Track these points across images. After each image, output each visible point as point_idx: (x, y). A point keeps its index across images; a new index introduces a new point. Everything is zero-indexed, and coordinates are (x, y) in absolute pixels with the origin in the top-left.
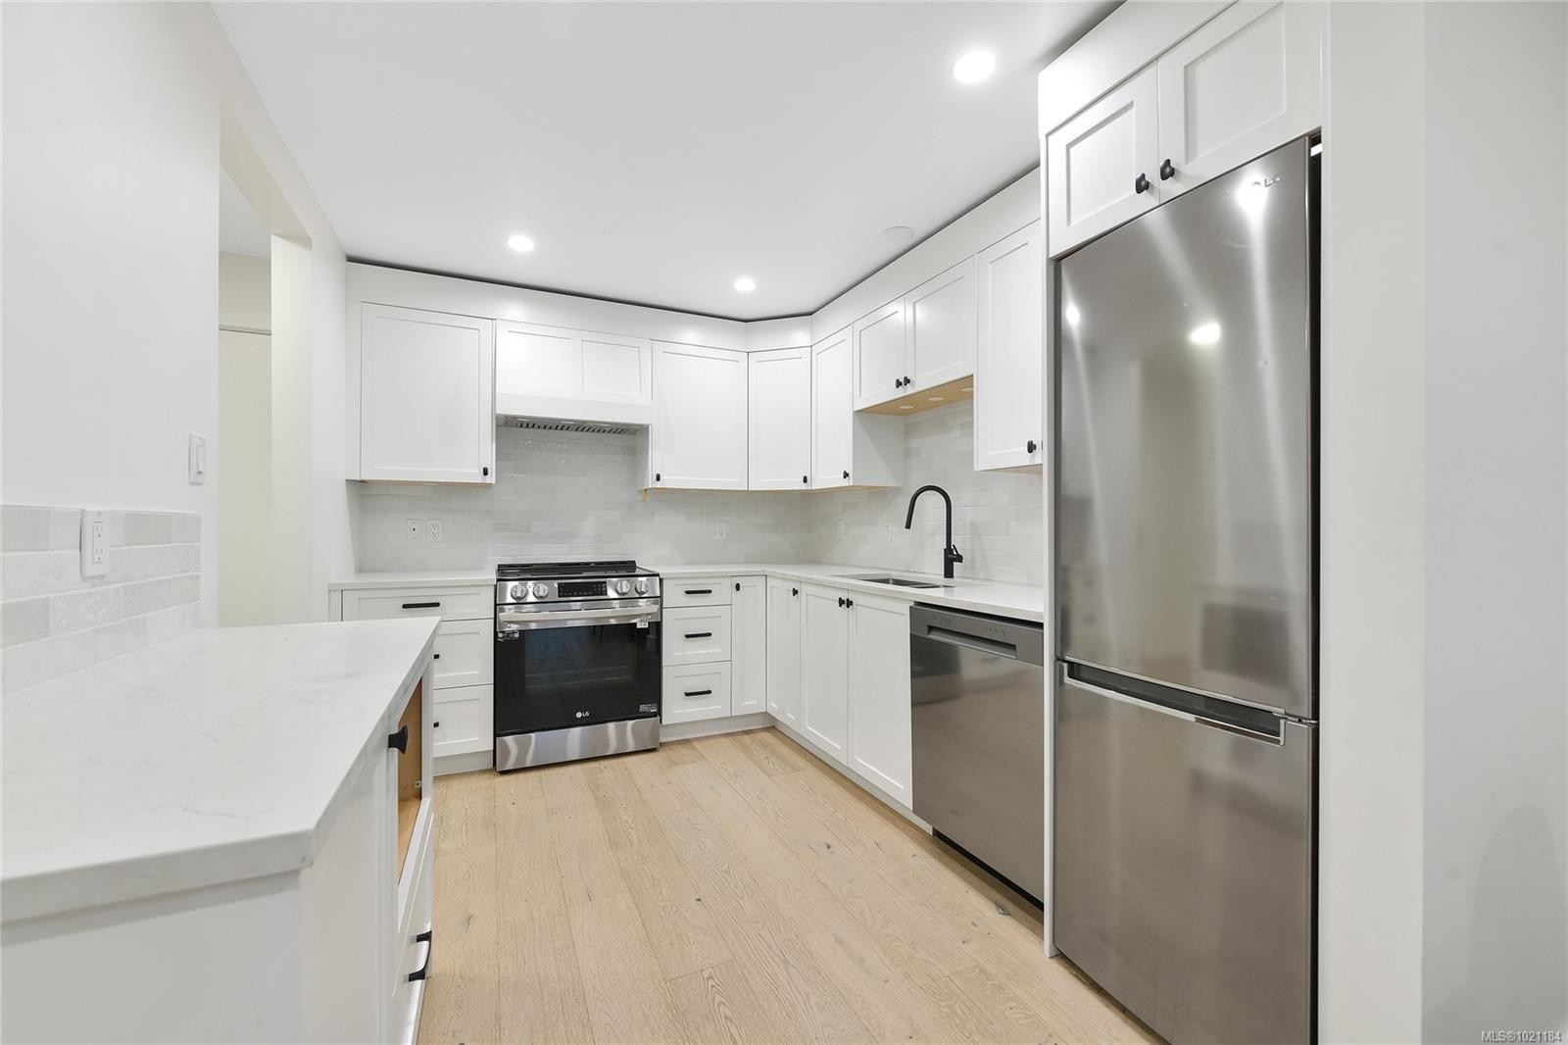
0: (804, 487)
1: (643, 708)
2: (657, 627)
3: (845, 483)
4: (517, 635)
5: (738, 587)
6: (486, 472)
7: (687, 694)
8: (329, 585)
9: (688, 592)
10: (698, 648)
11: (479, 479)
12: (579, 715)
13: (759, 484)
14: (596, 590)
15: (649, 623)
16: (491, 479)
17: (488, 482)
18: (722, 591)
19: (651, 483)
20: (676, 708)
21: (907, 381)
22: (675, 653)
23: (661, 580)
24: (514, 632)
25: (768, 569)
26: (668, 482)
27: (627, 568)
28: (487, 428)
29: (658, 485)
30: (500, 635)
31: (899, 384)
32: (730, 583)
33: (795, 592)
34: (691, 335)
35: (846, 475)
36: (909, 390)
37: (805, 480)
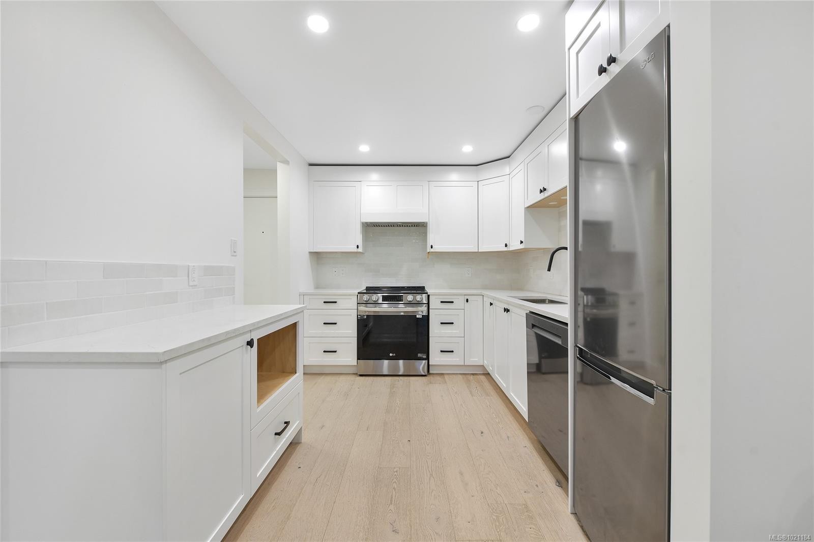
0: (505, 249)
1: (419, 355)
2: (426, 318)
3: (522, 246)
4: (365, 317)
5: (467, 301)
6: (358, 247)
7: (441, 351)
8: (300, 293)
9: (441, 302)
10: (447, 329)
11: (356, 250)
12: (391, 355)
13: (484, 248)
14: (398, 299)
15: (422, 316)
16: (360, 250)
17: (359, 251)
18: (459, 302)
19: (429, 250)
20: (436, 358)
21: (545, 189)
22: (436, 331)
23: (429, 296)
24: (364, 316)
25: (485, 292)
26: (438, 248)
27: (421, 290)
28: (358, 228)
29: (432, 250)
30: (359, 316)
31: (541, 191)
32: (463, 299)
33: (491, 304)
34: (454, 176)
35: (522, 242)
36: (546, 194)
37: (506, 245)
